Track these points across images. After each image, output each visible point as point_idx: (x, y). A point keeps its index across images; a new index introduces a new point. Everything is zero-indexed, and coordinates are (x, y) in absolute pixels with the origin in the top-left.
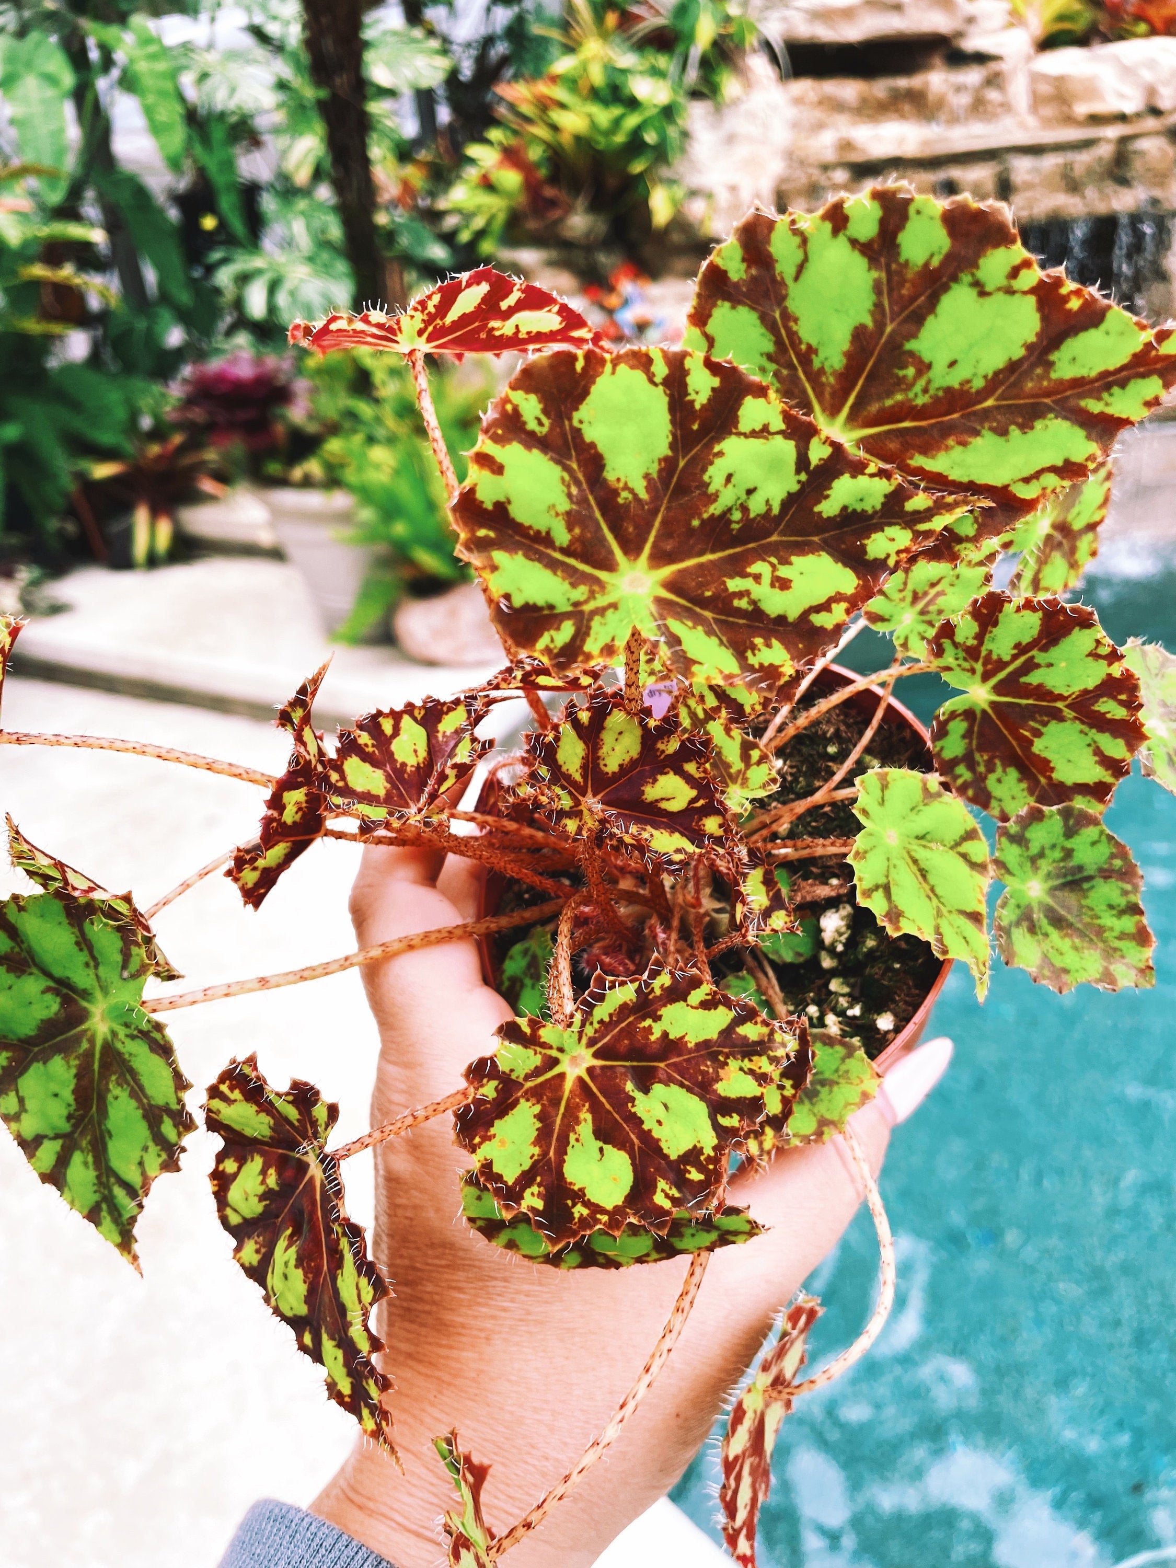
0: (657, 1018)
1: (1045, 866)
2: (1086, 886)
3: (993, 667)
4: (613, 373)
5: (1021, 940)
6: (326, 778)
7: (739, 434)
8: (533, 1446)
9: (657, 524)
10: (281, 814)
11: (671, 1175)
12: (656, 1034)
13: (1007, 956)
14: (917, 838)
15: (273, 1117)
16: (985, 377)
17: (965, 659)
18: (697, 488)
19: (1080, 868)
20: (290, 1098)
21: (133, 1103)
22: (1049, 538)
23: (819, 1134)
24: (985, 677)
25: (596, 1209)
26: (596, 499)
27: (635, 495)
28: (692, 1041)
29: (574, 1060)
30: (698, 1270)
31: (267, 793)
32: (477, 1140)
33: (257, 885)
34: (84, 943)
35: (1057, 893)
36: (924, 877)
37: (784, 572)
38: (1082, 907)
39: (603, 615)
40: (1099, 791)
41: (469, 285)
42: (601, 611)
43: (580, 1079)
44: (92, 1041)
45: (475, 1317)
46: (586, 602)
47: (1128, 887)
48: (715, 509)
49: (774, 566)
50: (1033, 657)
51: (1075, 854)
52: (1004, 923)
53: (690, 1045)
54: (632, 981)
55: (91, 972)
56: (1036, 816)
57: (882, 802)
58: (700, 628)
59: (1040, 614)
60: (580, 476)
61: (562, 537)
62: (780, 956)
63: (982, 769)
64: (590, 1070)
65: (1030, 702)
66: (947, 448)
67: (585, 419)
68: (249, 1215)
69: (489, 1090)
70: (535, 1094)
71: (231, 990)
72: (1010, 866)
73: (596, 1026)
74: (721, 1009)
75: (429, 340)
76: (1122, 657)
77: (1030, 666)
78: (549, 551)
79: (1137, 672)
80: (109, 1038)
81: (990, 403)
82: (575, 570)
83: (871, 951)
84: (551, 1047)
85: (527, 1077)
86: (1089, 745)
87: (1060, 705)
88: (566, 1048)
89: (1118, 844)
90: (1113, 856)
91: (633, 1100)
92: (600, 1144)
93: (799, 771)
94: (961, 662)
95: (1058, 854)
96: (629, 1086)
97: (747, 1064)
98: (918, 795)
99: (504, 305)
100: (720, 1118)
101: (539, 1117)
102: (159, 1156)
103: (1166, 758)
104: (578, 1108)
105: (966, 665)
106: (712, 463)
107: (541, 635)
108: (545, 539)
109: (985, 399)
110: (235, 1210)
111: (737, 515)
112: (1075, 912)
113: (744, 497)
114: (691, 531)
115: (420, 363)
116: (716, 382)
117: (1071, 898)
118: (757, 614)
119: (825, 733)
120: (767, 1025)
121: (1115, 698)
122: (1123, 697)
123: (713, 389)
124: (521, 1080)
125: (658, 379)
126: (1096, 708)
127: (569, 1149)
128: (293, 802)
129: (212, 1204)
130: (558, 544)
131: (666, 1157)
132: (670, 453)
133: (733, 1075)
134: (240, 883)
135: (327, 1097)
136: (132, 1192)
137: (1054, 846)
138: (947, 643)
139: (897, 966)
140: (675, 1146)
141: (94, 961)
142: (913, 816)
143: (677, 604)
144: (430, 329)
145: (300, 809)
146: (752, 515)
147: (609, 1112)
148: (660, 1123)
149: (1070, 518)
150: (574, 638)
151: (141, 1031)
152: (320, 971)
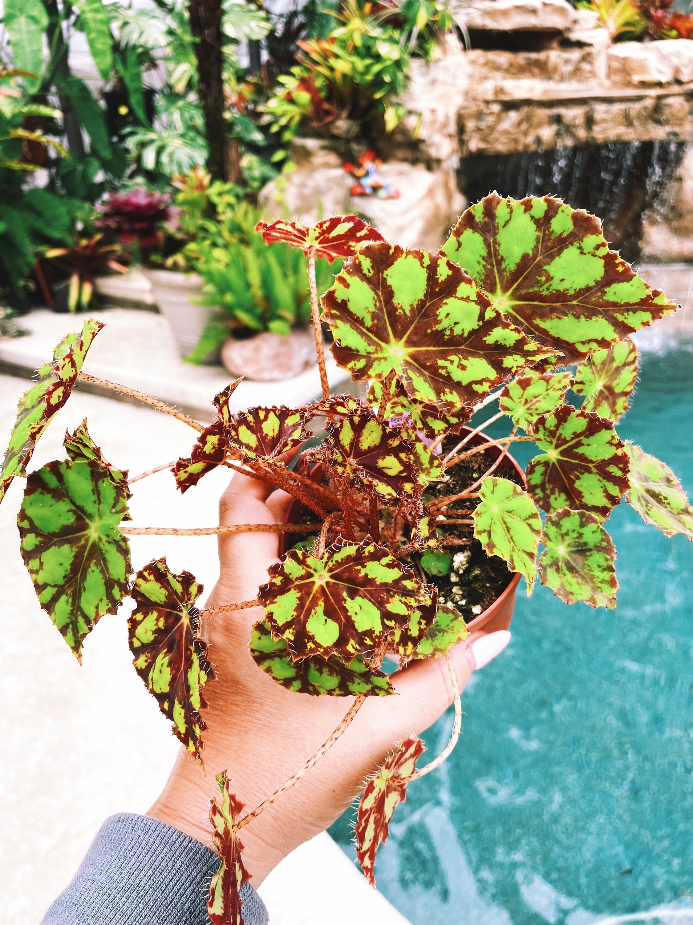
0: (364, 567)
1: (568, 540)
2: (588, 554)
3: (561, 442)
4: (406, 258)
5: (551, 573)
6: (229, 433)
7: (456, 297)
8: (260, 788)
9: (411, 328)
10: (204, 446)
11: (357, 639)
12: (362, 574)
13: (542, 579)
14: (507, 512)
15: (168, 591)
16: (575, 290)
17: (548, 436)
18: (433, 316)
19: (586, 544)
20: (180, 579)
21: (101, 576)
22: (601, 392)
23: (433, 655)
24: (557, 447)
25: (318, 645)
26: (386, 310)
27: (405, 313)
28: (379, 581)
29: (321, 577)
30: (358, 704)
31: (199, 435)
32: (268, 602)
33: (186, 480)
34: (96, 491)
35: (573, 555)
36: (508, 531)
37: (464, 362)
38: (585, 564)
39: (379, 361)
40: (604, 511)
41: (344, 221)
42: (379, 359)
43: (322, 586)
44: (87, 540)
45: (242, 721)
46: (373, 353)
47: (608, 557)
48: (439, 327)
49: (460, 359)
50: (581, 440)
51: (584, 536)
52: (544, 563)
53: (377, 583)
54: (356, 544)
55: (96, 506)
56: (567, 514)
57: (493, 492)
58: (422, 378)
59: (587, 419)
60: (382, 299)
61: (368, 322)
62: (430, 571)
63: (548, 492)
64: (327, 583)
65: (577, 462)
66: (552, 319)
67: (389, 275)
68: (145, 641)
69: (278, 581)
70: (299, 588)
71: (159, 531)
72: (550, 536)
73: (334, 563)
74: (396, 569)
75: (320, 243)
76: (623, 446)
77: (579, 444)
78: (361, 328)
79: (629, 454)
80: (97, 541)
81: (575, 302)
82: (371, 338)
83: (477, 576)
84: (311, 568)
85: (297, 579)
86: (602, 487)
87: (591, 465)
88: (318, 570)
89: (605, 534)
90: (602, 540)
91: (345, 600)
92: (326, 618)
93: (457, 483)
94: (546, 437)
95: (575, 535)
96: (345, 594)
97: (404, 599)
98: (511, 492)
99: (359, 234)
100: (385, 620)
101: (299, 599)
102: (107, 605)
103: (637, 498)
104: (318, 599)
105: (548, 439)
106: (441, 307)
107: (351, 362)
108: (361, 322)
109: (573, 301)
110: (138, 639)
111: (448, 332)
112: (581, 565)
113: (453, 325)
114: (426, 334)
115: (313, 252)
116: (450, 273)
117: (579, 558)
118: (448, 378)
119: (473, 467)
120: (417, 583)
121: (617, 466)
122: (621, 466)
123: (448, 276)
124: (293, 580)
125: (425, 265)
126: (608, 469)
127: (311, 616)
128: (211, 442)
129: (126, 634)
130: (366, 325)
131: (356, 630)
132: (423, 298)
133: (396, 602)
134: (177, 477)
135: (199, 581)
136: (88, 621)
137: (574, 531)
138: (541, 427)
139: (488, 585)
140: (362, 625)
141: (99, 501)
142: (507, 501)
143: (414, 365)
144: (322, 238)
145: (214, 448)
146: (455, 334)
147: (332, 604)
148: (356, 614)
149: (614, 384)
150: (365, 367)
151: (114, 540)
152: (204, 532)
